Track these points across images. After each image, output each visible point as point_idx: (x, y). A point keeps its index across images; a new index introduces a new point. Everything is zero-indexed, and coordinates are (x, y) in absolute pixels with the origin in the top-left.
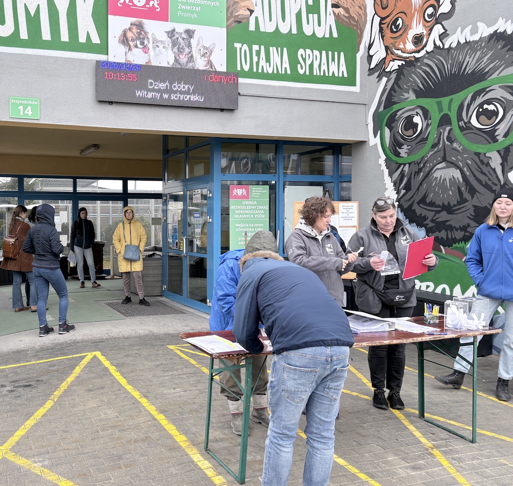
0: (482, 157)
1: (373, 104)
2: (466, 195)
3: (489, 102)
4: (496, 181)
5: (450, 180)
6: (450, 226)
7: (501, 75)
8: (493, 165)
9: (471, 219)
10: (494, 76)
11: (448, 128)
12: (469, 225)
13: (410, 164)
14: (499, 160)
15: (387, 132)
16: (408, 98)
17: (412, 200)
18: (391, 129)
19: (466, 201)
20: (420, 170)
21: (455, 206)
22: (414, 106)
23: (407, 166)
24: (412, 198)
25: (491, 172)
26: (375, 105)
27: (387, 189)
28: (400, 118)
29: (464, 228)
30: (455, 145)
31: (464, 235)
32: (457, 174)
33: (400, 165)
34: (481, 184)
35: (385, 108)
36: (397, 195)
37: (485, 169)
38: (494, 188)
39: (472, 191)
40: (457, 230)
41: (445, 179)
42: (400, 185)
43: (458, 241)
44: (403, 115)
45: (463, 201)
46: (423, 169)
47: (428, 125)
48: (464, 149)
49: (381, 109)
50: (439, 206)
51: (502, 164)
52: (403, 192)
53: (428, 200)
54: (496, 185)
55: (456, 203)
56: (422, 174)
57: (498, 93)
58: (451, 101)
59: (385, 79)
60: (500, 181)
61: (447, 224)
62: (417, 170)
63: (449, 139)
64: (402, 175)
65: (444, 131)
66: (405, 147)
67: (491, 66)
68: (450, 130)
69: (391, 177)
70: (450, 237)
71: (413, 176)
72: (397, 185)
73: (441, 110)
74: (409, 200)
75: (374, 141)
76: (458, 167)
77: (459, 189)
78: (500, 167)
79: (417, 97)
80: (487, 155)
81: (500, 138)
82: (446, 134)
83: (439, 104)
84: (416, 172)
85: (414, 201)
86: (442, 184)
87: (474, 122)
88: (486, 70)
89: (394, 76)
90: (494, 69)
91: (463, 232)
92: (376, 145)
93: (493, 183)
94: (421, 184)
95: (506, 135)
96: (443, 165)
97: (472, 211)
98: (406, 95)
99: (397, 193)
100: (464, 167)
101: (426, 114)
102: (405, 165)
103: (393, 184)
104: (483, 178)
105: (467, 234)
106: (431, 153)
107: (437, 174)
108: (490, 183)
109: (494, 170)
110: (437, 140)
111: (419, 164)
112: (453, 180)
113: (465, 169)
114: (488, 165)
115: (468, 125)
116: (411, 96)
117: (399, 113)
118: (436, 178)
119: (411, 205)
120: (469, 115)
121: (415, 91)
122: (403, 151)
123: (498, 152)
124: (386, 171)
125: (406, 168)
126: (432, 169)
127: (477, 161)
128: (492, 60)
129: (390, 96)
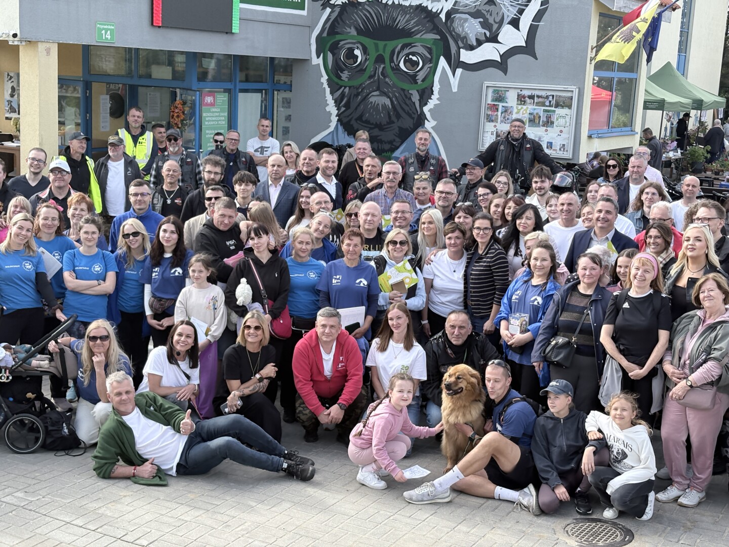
0: (406, 93)
1: (316, 28)
2: (394, 118)
3: (414, 54)
4: (415, 112)
5: (382, 105)
6: (381, 140)
7: (422, 37)
8: (413, 100)
9: (396, 136)
10: (418, 36)
11: (382, 66)
12: (394, 140)
13: (350, 87)
14: (418, 97)
15: (330, 56)
16: (350, 33)
17: (350, 117)
18: (334, 55)
19: (393, 122)
20: (358, 95)
21: (385, 125)
22: (354, 41)
23: (348, 88)
24: (350, 115)
25: (412, 104)
26: (318, 29)
27: (328, 105)
28: (342, 47)
29: (391, 142)
30: (387, 80)
31: (391, 148)
32: (388, 102)
33: (341, 87)
34: (405, 112)
35: (328, 34)
36: (337, 111)
37: (408, 102)
38: (413, 116)
39: (398, 116)
40: (385, 143)
41: (378, 104)
42: (340, 104)
43: (386, 151)
44: (345, 45)
45: (391, 122)
46: (361, 94)
47: (366, 59)
48: (394, 84)
49: (325, 35)
50: (372, 124)
51: (419, 100)
52: (343, 109)
53: (364, 119)
54: (414, 114)
55: (386, 123)
56: (360, 97)
57: (419, 49)
58: (385, 46)
59: (328, 10)
60: (417, 112)
61: (379, 138)
62: (356, 93)
63: (383, 74)
64: (343, 95)
65: (380, 66)
66: (346, 72)
67: (416, 28)
68: (384, 68)
69: (332, 95)
70: (380, 148)
71: (352, 97)
72: (338, 103)
73: (377, 49)
74: (348, 116)
75: (317, 61)
76: (389, 97)
77: (389, 114)
78: (418, 102)
79: (358, 34)
80: (410, 92)
81: (419, 82)
82: (381, 70)
83: (376, 46)
84: (354, 95)
85: (352, 118)
86: (376, 107)
87: (402, 65)
88: (413, 30)
89: (337, 10)
90: (418, 32)
91: (390, 145)
92: (319, 65)
93: (413, 112)
94: (359, 105)
95: (423, 80)
96: (377, 93)
97: (397, 130)
98: (349, 30)
99: (337, 110)
100: (393, 97)
101: (365, 51)
102: (345, 87)
103: (333, 101)
104: (406, 108)
105: (393, 147)
106: (368, 82)
107: (372, 99)
108: (410, 112)
109: (414, 103)
110: (373, 73)
111: (358, 89)
112: (384, 106)
113: (394, 99)
114: (410, 99)
115: (397, 67)
116: (353, 32)
117: (342, 43)
118: (372, 102)
119: (350, 120)
120: (399, 60)
121: (356, 29)
122: (345, 75)
123: (418, 91)
124: (328, 90)
125: (347, 90)
126: (368, 95)
127: (403, 94)
128: (417, 24)
129: (333, 26)
